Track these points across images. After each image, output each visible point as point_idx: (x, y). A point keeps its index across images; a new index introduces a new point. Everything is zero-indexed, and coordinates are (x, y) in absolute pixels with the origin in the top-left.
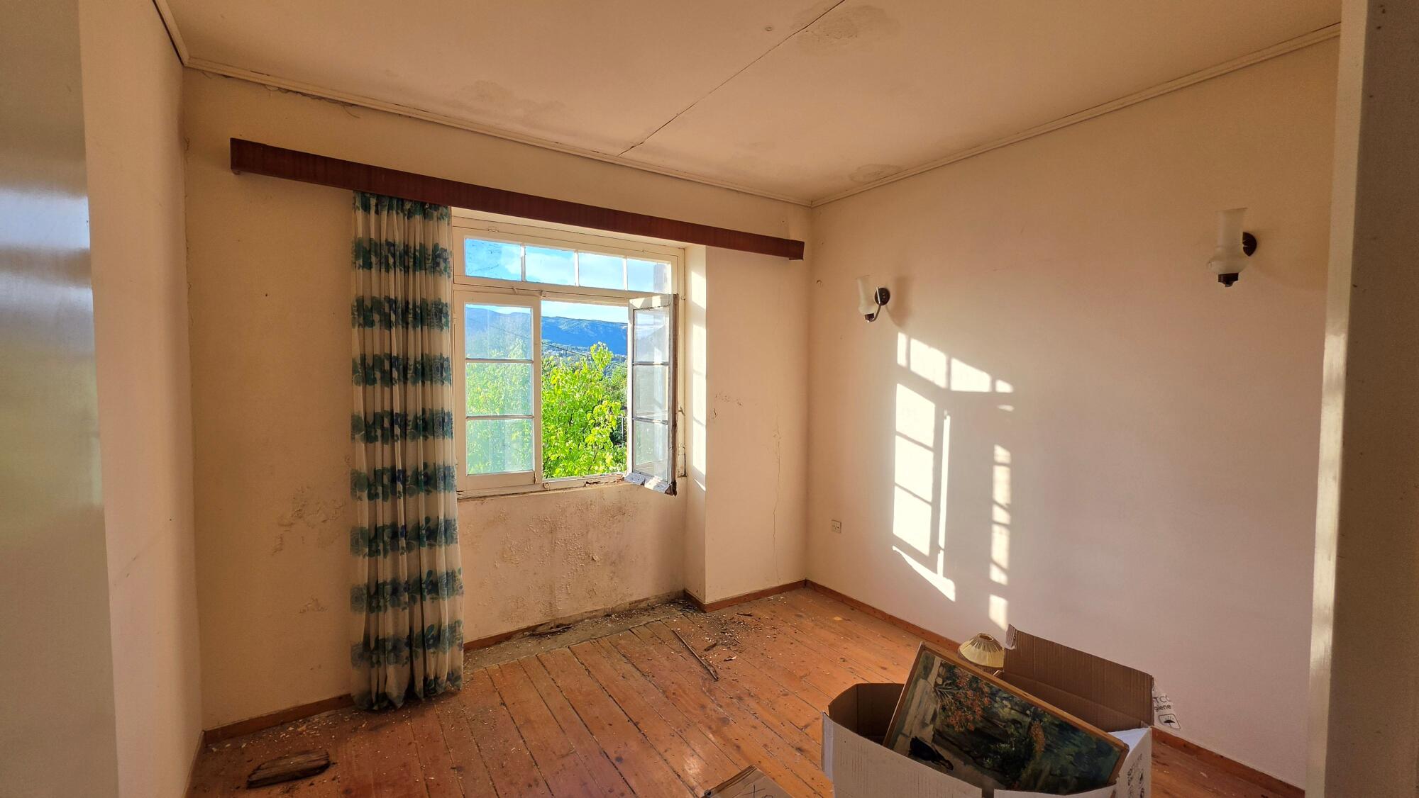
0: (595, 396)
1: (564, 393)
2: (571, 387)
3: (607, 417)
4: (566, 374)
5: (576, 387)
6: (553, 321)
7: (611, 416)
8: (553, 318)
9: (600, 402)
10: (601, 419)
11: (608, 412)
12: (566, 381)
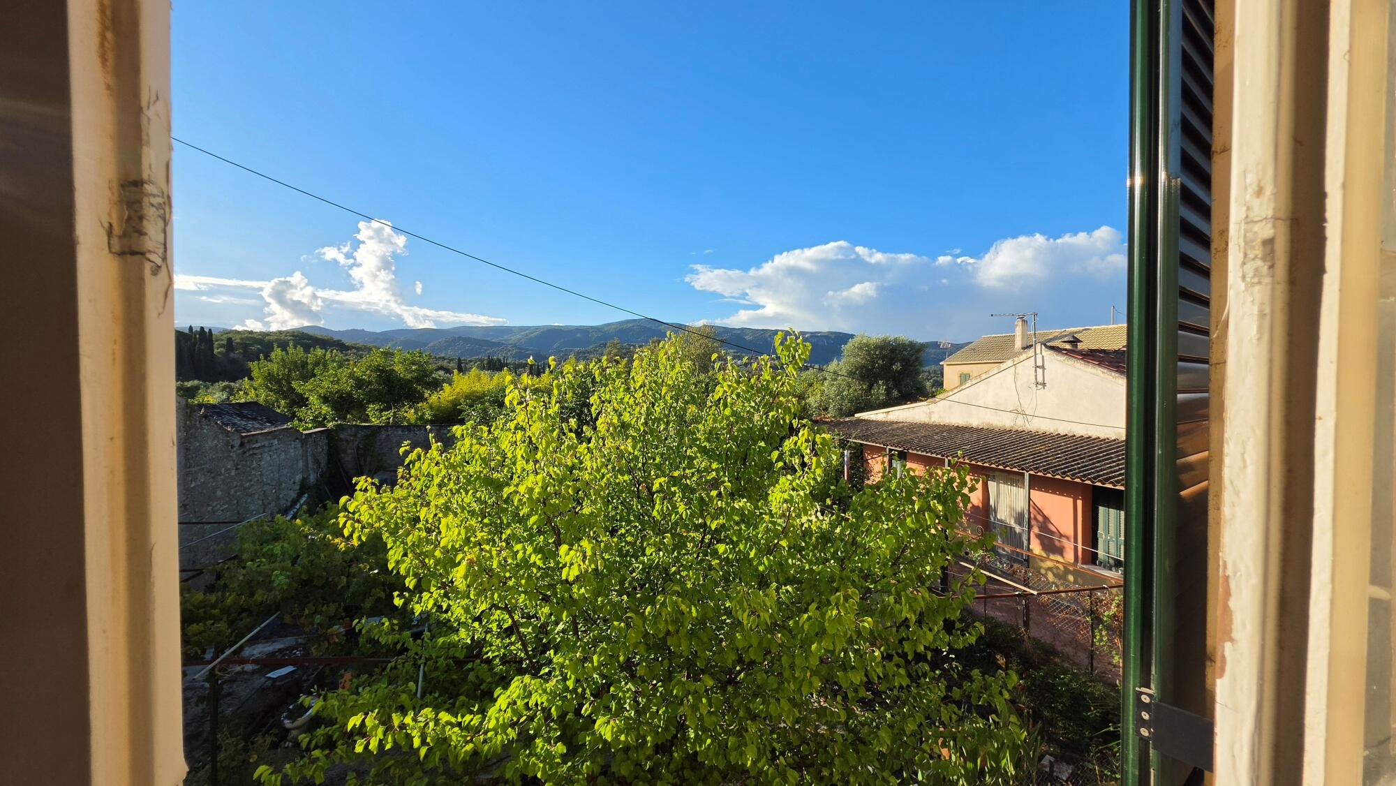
0: (784, 420)
1: (734, 413)
2: (746, 405)
3: (806, 459)
4: (738, 382)
5: (753, 404)
6: (739, 332)
7: (814, 459)
8: (739, 329)
9: (793, 431)
10: (796, 461)
11: (808, 451)
12: (738, 395)
